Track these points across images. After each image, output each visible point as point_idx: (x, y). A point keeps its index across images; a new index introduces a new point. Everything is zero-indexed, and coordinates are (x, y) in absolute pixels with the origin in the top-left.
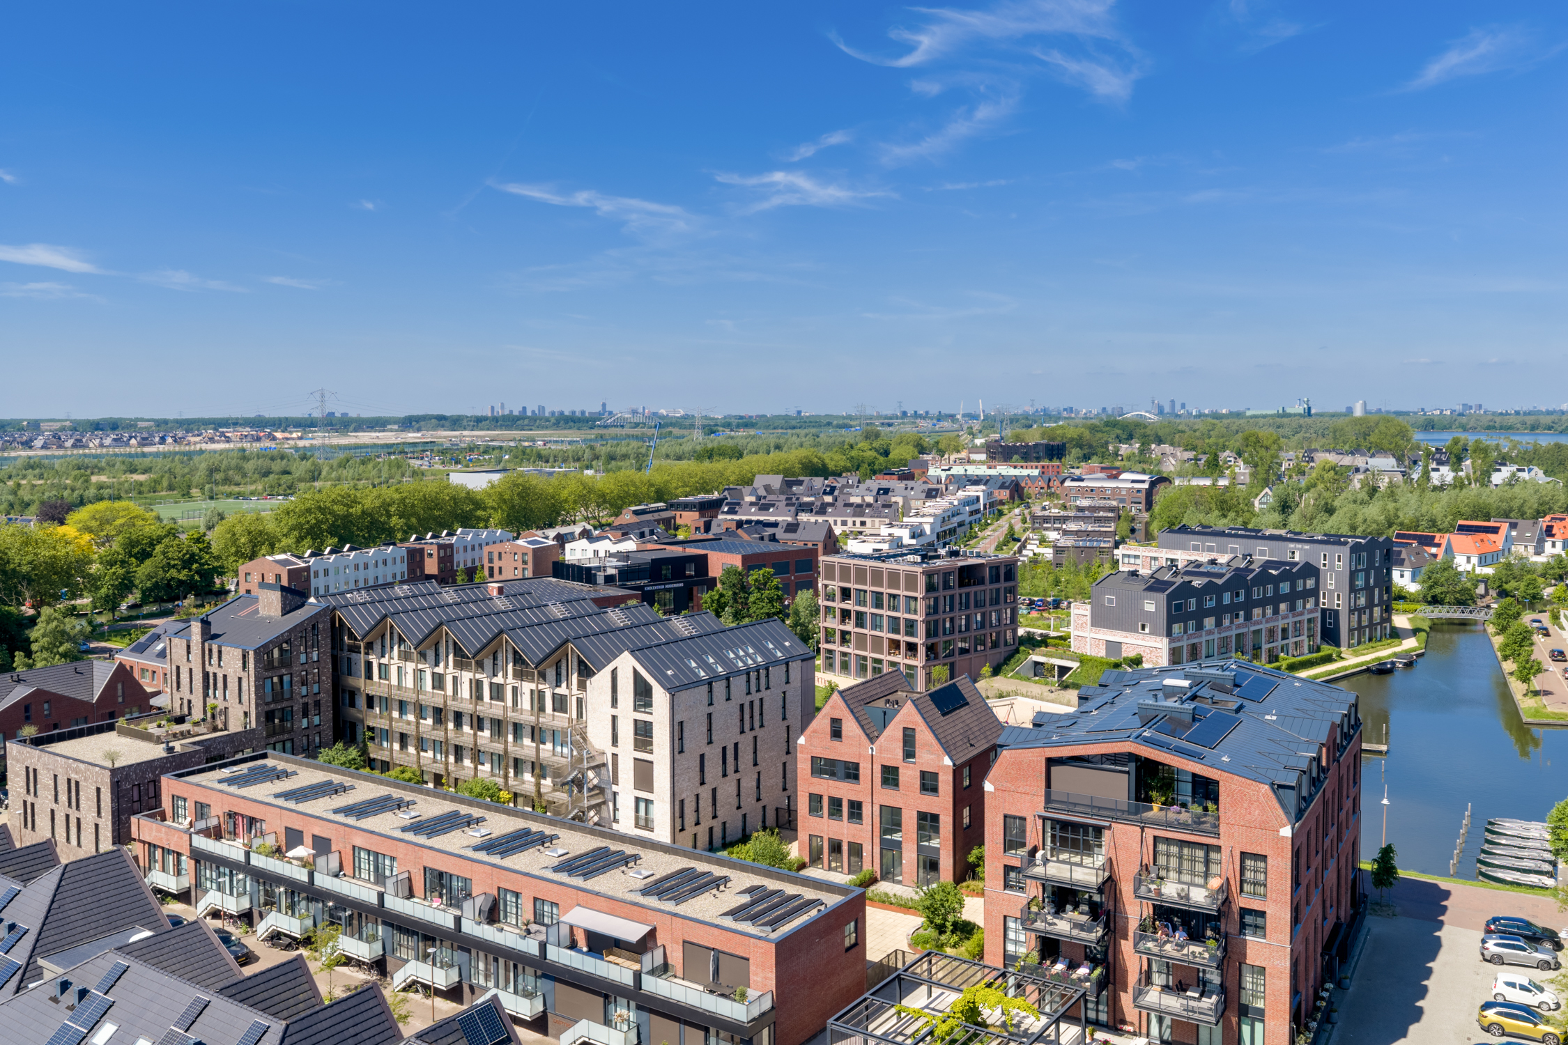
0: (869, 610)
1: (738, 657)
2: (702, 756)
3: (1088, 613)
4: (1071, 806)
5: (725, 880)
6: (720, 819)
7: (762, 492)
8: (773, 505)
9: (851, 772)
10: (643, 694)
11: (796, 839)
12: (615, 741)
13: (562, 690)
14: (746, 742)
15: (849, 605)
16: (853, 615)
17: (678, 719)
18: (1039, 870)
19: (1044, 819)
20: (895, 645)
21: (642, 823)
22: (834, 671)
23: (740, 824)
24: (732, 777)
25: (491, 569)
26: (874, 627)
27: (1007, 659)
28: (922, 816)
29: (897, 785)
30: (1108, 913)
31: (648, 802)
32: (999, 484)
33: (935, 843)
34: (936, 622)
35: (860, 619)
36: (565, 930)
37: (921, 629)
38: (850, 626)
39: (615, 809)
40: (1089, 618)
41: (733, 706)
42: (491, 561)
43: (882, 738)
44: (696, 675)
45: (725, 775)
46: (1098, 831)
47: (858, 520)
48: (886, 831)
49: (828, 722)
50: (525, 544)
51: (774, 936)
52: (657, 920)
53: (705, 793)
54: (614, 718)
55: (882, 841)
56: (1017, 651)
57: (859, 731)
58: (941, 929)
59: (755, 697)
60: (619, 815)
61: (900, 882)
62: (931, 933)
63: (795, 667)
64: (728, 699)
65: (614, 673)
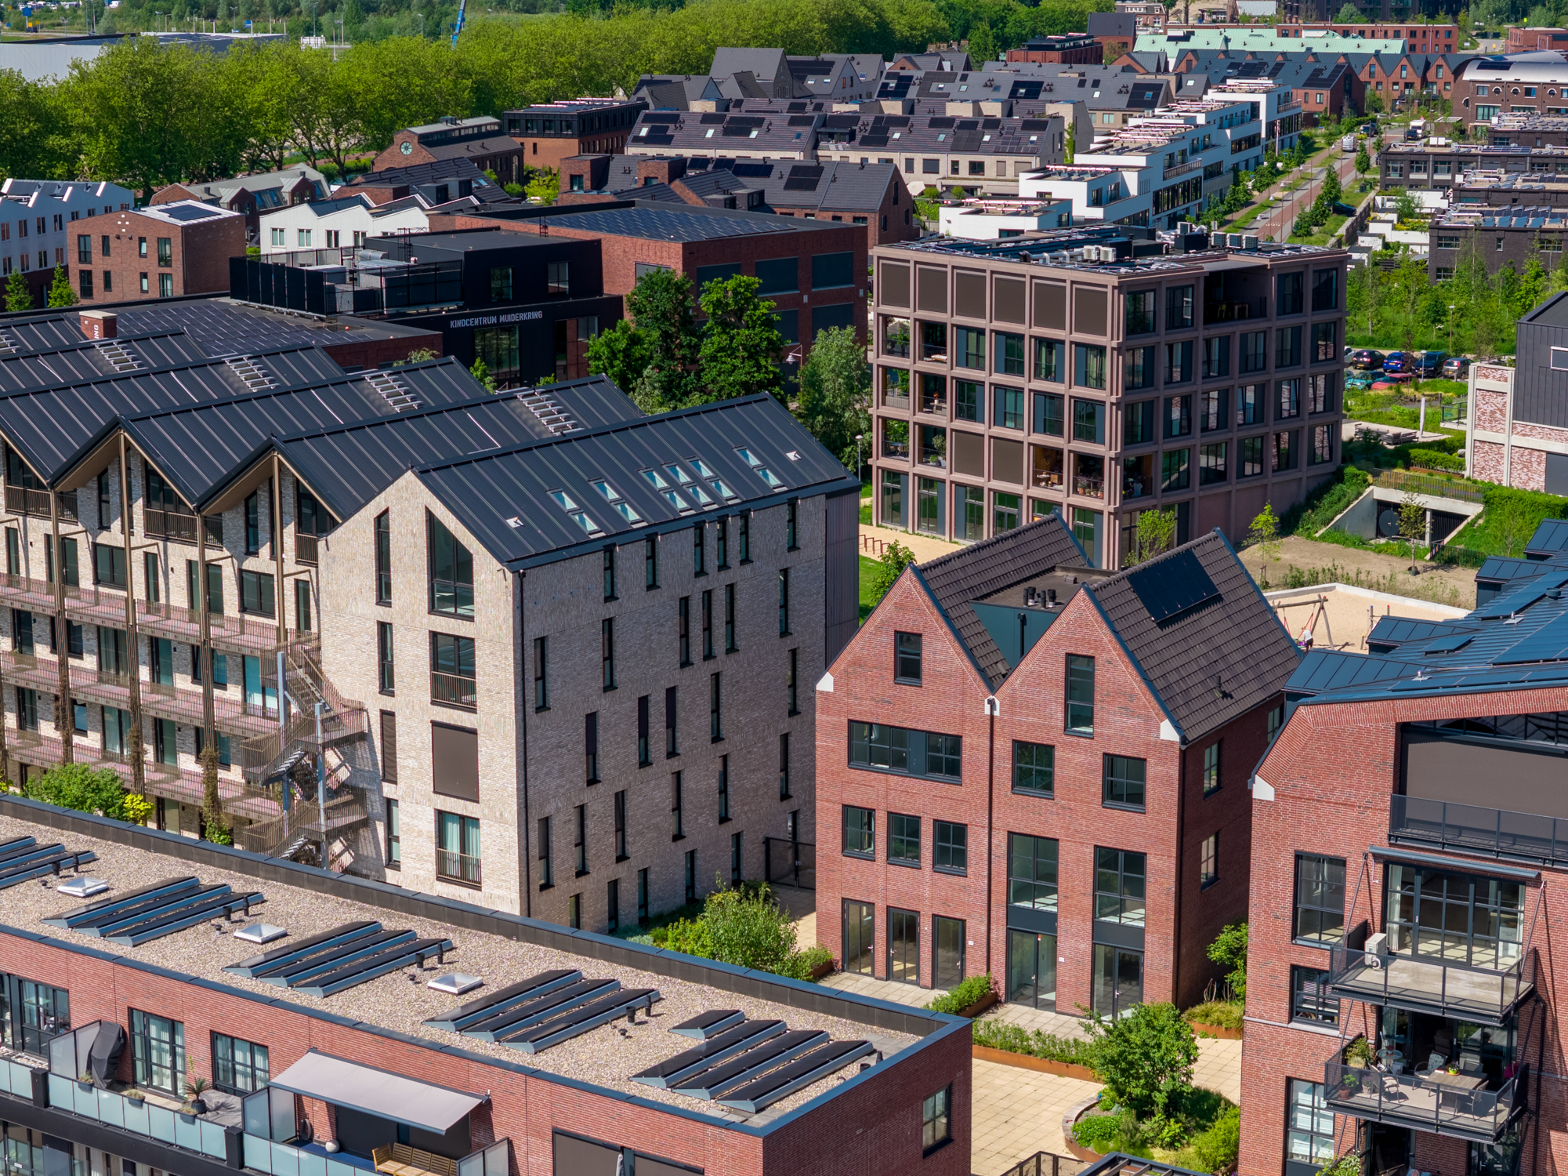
0: (989, 376)
1: (674, 486)
2: (591, 719)
3: (1508, 387)
4: (1450, 833)
5: (649, 998)
6: (635, 863)
7: (731, 91)
8: (758, 123)
9: (942, 757)
10: (449, 573)
11: (810, 908)
12: (386, 683)
13: (261, 563)
14: (694, 687)
15: (941, 365)
16: (951, 389)
17: (533, 631)
18: (1370, 977)
19: (1387, 862)
20: (1050, 460)
21: (454, 869)
22: (904, 523)
23: (681, 874)
24: (663, 767)
25: (86, 277)
26: (1000, 419)
27: (1314, 497)
28: (1106, 858)
29: (1049, 785)
30: (1524, 1073)
31: (467, 823)
32: (1306, 74)
33: (1133, 918)
34: (1149, 406)
35: (968, 400)
36: (283, 1104)
37: (1112, 423)
38: (942, 417)
39: (391, 838)
40: (1509, 399)
41: (664, 604)
42: (84, 256)
43: (1015, 679)
44: (577, 529)
45: (645, 762)
46: (1511, 889)
47: (964, 160)
48: (1020, 891)
49: (887, 642)
50: (165, 217)
51: (759, 1121)
52: (493, 1084)
53: (600, 804)
54: (384, 628)
55: (1011, 913)
56: (1338, 477)
57: (959, 661)
58: (1142, 1108)
59: (717, 582)
60: (402, 851)
61: (1050, 1006)
62: (1121, 1115)
63: (811, 512)
64: (652, 586)
65: (381, 523)
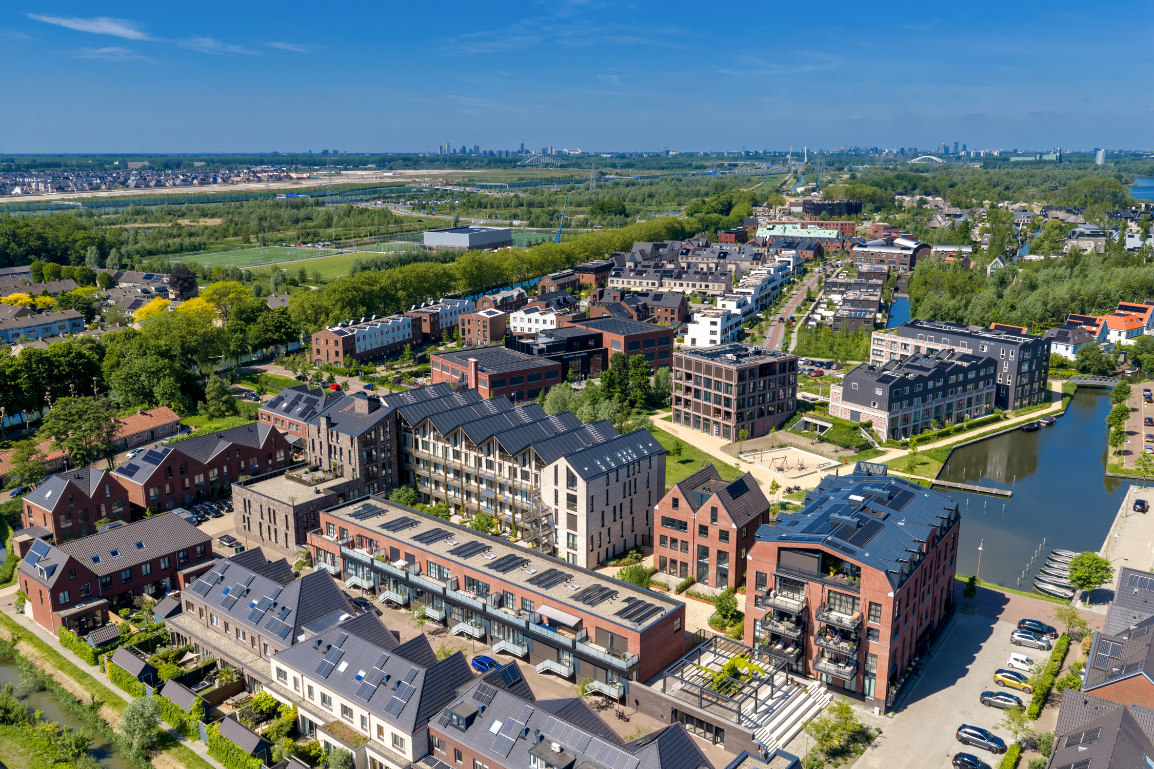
0: (703, 388)
1: (623, 456)
2: (603, 512)
3: (841, 392)
4: (789, 570)
5: (615, 592)
6: (612, 543)
7: (639, 258)
8: (645, 272)
9: (683, 526)
10: (571, 481)
11: (652, 553)
12: (556, 502)
13: (527, 468)
14: (626, 503)
15: (690, 384)
16: (693, 390)
17: (590, 495)
18: (771, 601)
19: (776, 576)
20: (718, 411)
21: (571, 545)
22: (680, 422)
23: (622, 545)
24: (619, 521)
25: (463, 330)
26: (706, 399)
27: (788, 419)
28: (719, 552)
29: (707, 534)
30: (804, 623)
31: (574, 536)
32: (806, 246)
33: (726, 566)
34: (744, 399)
35: (697, 393)
36: (537, 616)
37: (734, 404)
38: (690, 397)
39: (556, 537)
40: (841, 395)
41: (620, 485)
42: (463, 324)
43: (700, 511)
44: (601, 469)
45: (615, 520)
46: (802, 584)
47: (703, 284)
48: (700, 558)
49: (671, 500)
50: (485, 315)
51: (640, 628)
52: (583, 615)
53: (604, 531)
54: (556, 491)
55: (698, 563)
56: (795, 414)
57: (687, 506)
58: (725, 617)
59: (632, 478)
60: (559, 540)
61: (707, 584)
62: (719, 617)
64: (617, 481)
65: (556, 467)
